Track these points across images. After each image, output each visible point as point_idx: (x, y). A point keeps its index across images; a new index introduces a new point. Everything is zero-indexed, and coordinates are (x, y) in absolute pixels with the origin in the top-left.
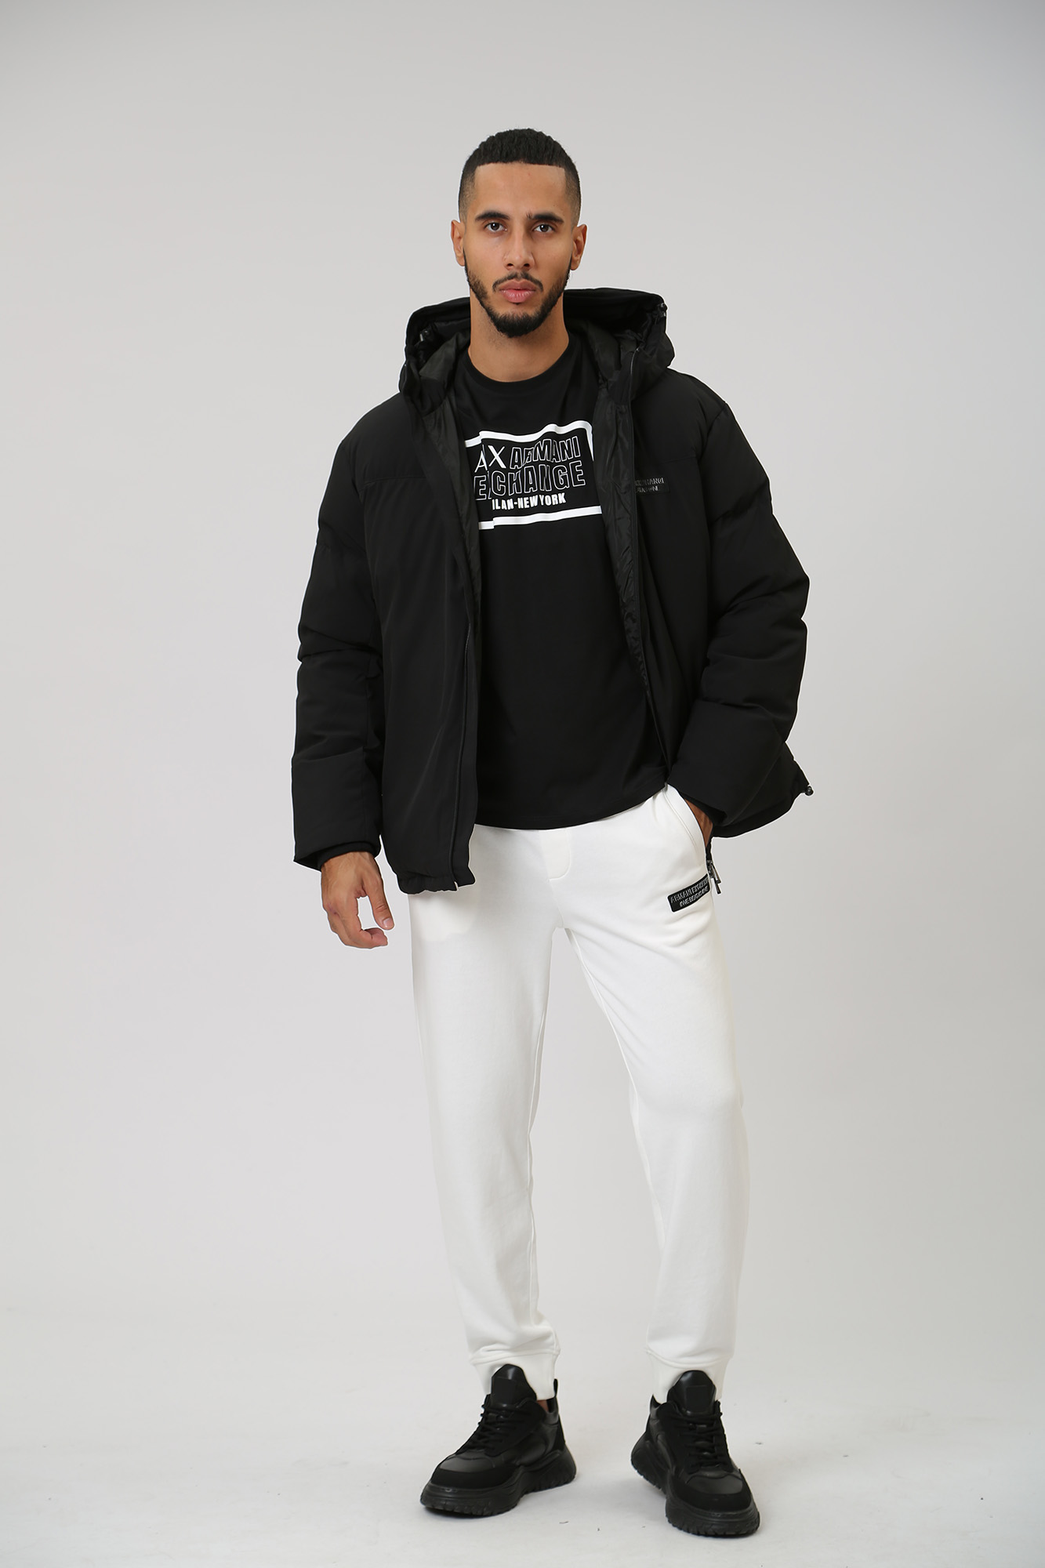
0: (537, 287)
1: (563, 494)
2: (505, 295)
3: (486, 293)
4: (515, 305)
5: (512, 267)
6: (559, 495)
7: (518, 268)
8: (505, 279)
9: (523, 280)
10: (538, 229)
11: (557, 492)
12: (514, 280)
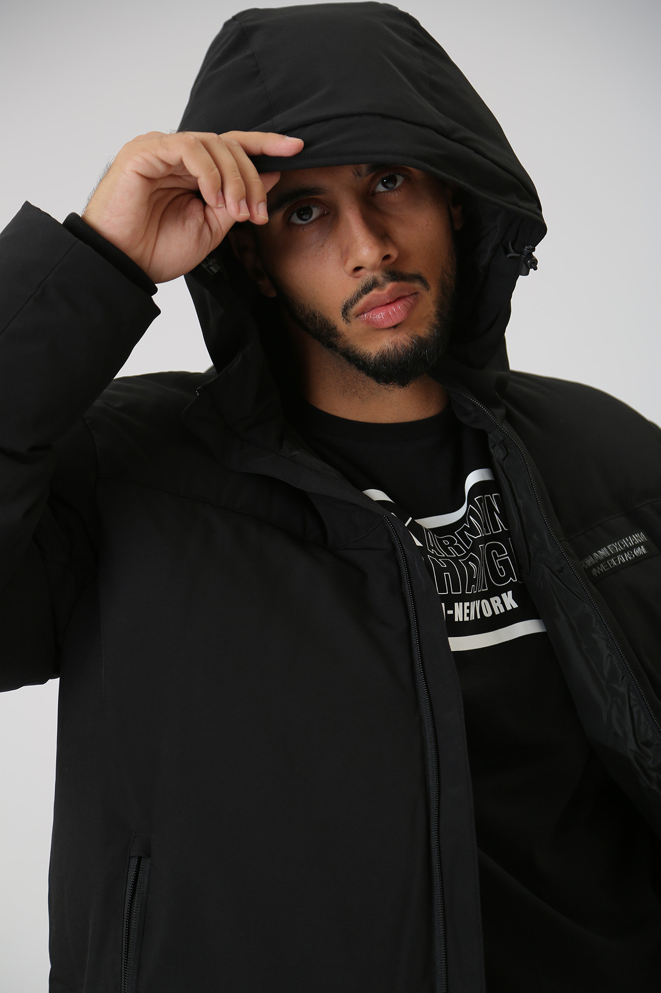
0: (417, 285)
1: (510, 593)
2: (368, 322)
3: (335, 328)
4: (393, 329)
5: (362, 271)
6: (504, 595)
7: (374, 268)
8: (359, 296)
9: (390, 286)
10: (381, 188)
11: (498, 592)
12: (374, 292)
